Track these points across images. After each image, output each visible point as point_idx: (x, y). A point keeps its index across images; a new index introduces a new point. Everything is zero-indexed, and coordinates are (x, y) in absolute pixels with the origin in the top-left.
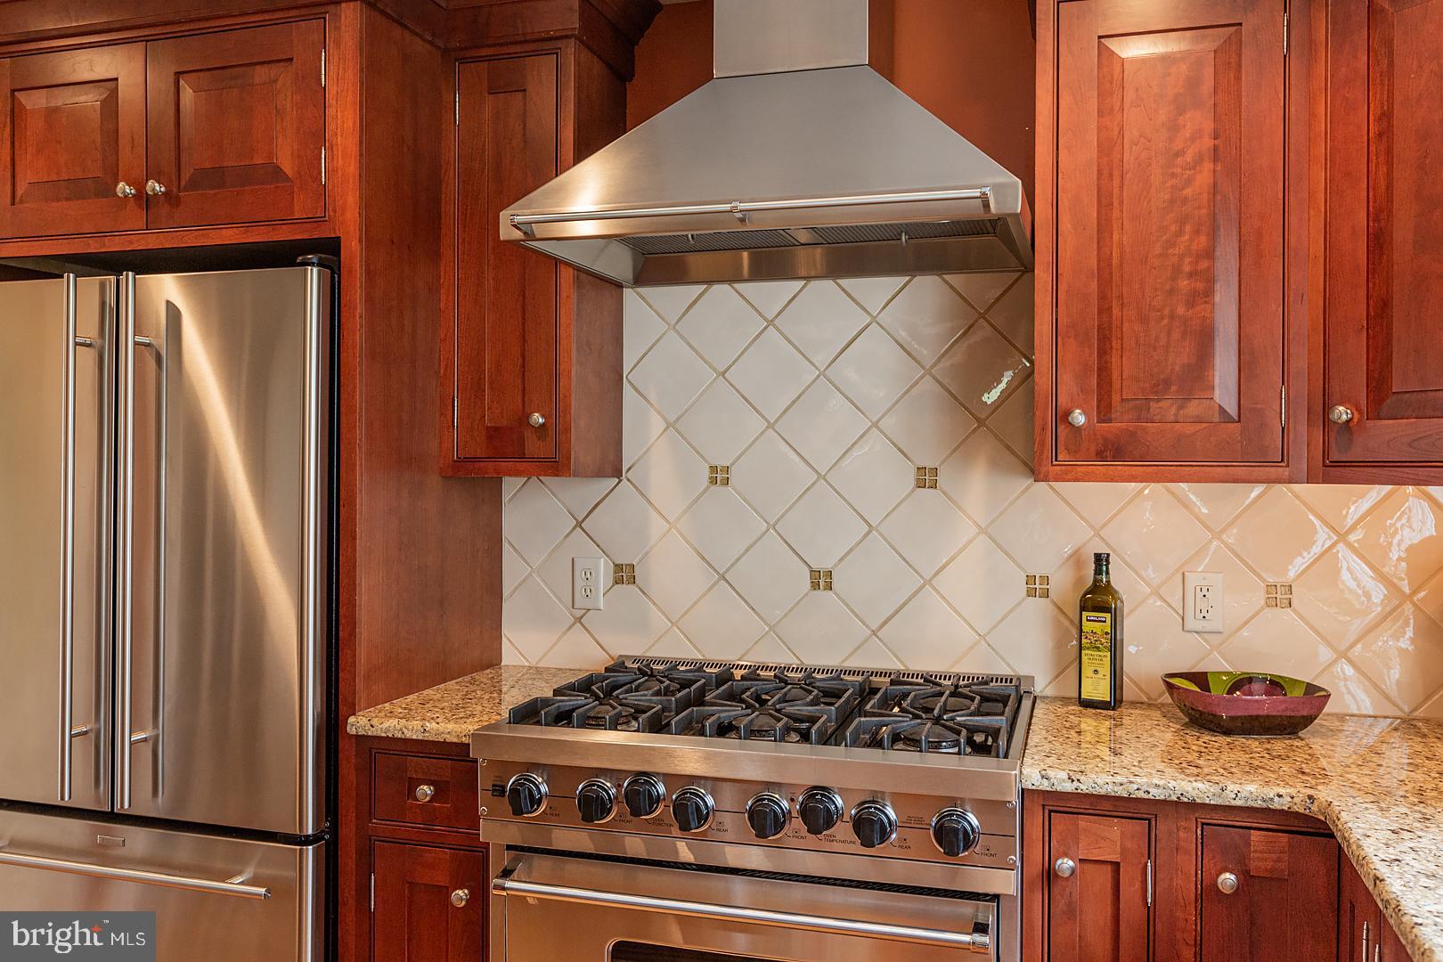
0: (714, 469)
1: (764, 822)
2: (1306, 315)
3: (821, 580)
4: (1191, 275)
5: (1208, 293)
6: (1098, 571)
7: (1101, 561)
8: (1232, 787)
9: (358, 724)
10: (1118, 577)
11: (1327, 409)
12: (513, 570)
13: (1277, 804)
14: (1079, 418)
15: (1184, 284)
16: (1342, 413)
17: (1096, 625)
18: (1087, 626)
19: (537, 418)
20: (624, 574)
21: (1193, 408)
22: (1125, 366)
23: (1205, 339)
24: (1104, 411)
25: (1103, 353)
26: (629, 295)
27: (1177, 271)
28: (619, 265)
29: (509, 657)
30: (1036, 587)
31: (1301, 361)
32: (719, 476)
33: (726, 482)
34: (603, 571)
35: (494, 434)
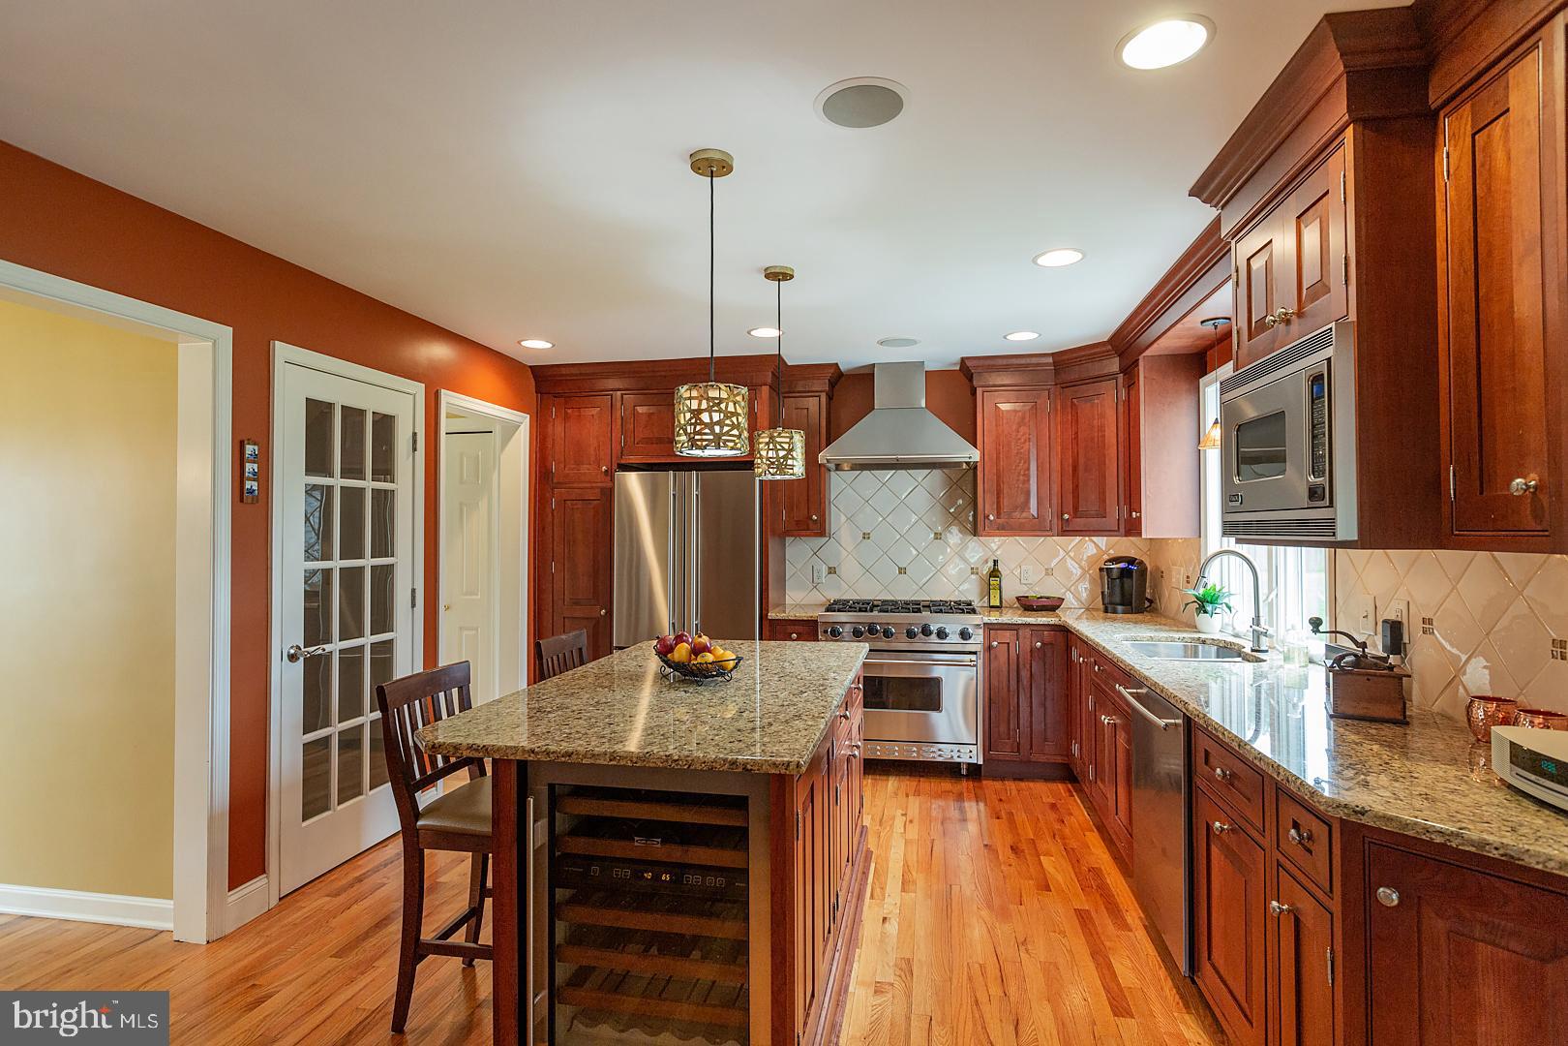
0: (864, 534)
1: (911, 634)
2: (1056, 488)
3: (902, 571)
4: (1024, 475)
5: (1029, 480)
6: (995, 565)
7: (995, 562)
8: (1039, 619)
9: (772, 615)
10: (1000, 567)
11: (1062, 515)
12: (789, 570)
13: (1051, 623)
14: (991, 517)
15: (1021, 478)
16: (1066, 516)
17: (994, 582)
18: (992, 582)
19: (815, 517)
20: (832, 571)
21: (1024, 515)
22: (1006, 502)
23: (1028, 494)
24: (998, 515)
25: (998, 498)
26: (832, 473)
27: (1019, 473)
28: (832, 466)
29: (788, 601)
30: (974, 571)
31: (1055, 501)
32: (866, 536)
33: (869, 538)
34: (824, 569)
35: (798, 522)
